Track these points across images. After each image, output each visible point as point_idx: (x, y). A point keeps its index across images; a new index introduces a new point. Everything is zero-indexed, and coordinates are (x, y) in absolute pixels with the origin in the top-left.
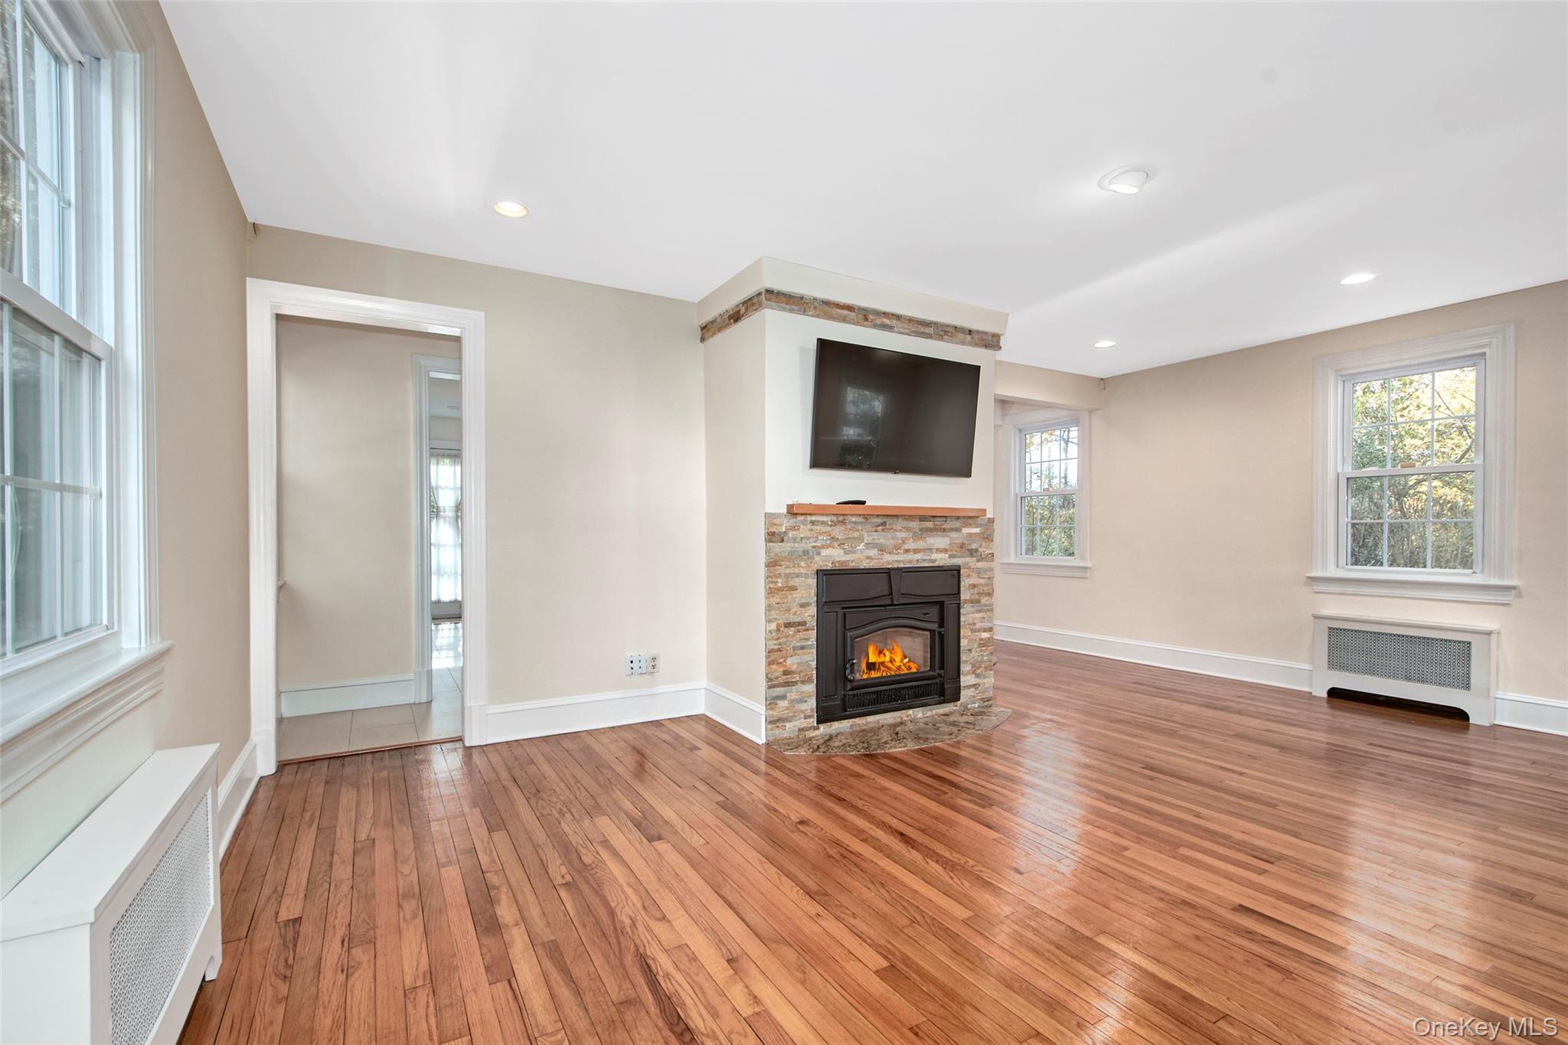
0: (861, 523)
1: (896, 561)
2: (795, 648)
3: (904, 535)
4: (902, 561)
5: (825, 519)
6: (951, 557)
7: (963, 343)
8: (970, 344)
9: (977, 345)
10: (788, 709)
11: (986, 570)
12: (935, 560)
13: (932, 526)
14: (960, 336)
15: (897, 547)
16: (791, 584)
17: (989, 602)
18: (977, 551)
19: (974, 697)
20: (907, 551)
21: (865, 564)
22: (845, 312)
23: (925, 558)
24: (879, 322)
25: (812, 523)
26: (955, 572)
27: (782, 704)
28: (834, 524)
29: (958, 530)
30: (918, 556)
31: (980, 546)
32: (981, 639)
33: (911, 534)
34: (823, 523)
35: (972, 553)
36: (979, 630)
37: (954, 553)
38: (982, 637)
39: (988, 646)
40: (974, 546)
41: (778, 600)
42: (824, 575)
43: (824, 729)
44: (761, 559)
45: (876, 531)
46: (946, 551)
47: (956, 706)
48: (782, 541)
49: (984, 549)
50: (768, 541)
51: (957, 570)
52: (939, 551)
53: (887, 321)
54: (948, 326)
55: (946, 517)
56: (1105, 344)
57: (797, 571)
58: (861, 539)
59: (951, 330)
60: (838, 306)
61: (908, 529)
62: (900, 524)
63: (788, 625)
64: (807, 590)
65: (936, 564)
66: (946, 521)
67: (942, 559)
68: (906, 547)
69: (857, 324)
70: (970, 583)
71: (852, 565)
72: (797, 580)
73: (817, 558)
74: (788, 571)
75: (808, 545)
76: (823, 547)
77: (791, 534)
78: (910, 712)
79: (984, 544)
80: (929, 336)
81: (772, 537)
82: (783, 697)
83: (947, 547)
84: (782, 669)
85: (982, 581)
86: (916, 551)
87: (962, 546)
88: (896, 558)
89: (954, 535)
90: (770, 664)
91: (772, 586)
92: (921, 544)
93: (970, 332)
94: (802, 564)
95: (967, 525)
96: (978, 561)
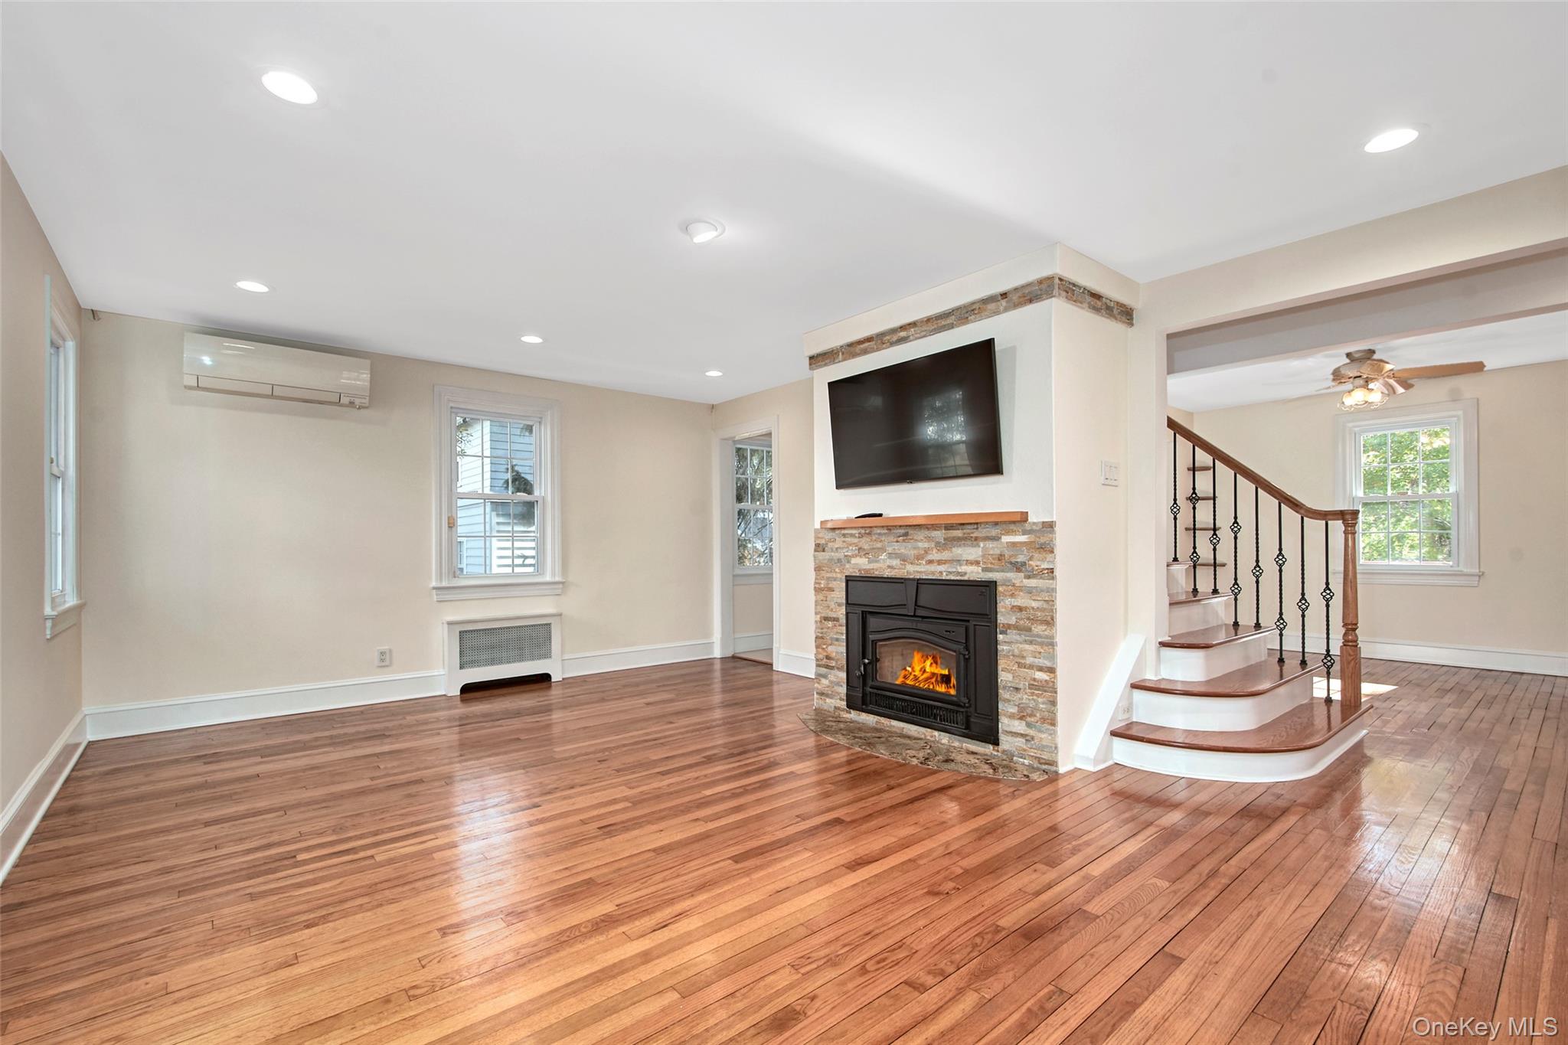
0: (885, 534)
1: (918, 572)
2: (832, 639)
3: (926, 545)
4: (924, 572)
5: (854, 532)
6: (984, 570)
7: (997, 313)
8: (1006, 310)
9: (1016, 306)
10: (828, 687)
11: (1042, 591)
12: (965, 574)
13: (960, 535)
14: (991, 306)
15: (919, 557)
16: (830, 586)
17: (1046, 633)
18: (1024, 564)
19: (1025, 750)
20: (930, 562)
21: (887, 573)
22: (866, 344)
23: (950, 570)
24: (895, 338)
25: (844, 535)
26: (988, 589)
27: (825, 682)
28: (861, 536)
29: (997, 539)
30: (941, 568)
31: (1031, 559)
32: (1034, 680)
33: (933, 546)
34: (852, 535)
35: (1018, 567)
36: (1031, 667)
37: (989, 566)
38: (1036, 677)
39: (1045, 691)
40: (1021, 559)
41: (822, 598)
42: (849, 580)
43: (854, 715)
44: (812, 566)
45: (897, 542)
46: (977, 563)
47: (998, 751)
48: (824, 551)
49: (1038, 563)
50: (815, 551)
51: (991, 586)
52: (969, 563)
53: (903, 334)
54: (973, 303)
55: (977, 524)
57: (834, 575)
58: (883, 550)
59: (976, 306)
60: (860, 342)
61: (929, 539)
62: (921, 535)
63: (826, 619)
64: (840, 595)
65: (966, 578)
66: (977, 528)
67: (974, 573)
68: (930, 557)
69: (878, 350)
70: (1016, 604)
71: (877, 573)
72: (834, 583)
73: (847, 566)
74: (829, 575)
75: (840, 555)
76: (854, 556)
77: (830, 545)
78: (936, 733)
79: (1036, 555)
80: (951, 326)
81: (819, 548)
82: (825, 676)
83: (980, 559)
84: (825, 654)
85: (1034, 604)
86: (940, 562)
87: (1000, 558)
88: (918, 568)
89: (990, 544)
90: (817, 647)
91: (817, 586)
92: (945, 555)
93: (1004, 295)
94: (837, 570)
95: (1008, 533)
96: (1029, 577)
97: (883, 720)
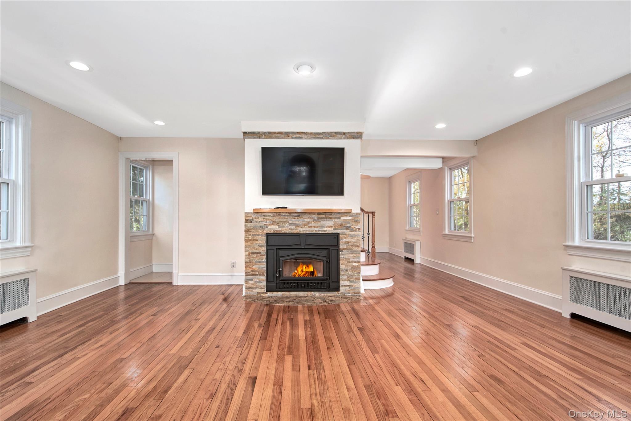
0: (287, 215)
1: (305, 231)
2: (256, 262)
3: (309, 220)
4: (308, 231)
5: (270, 214)
6: (334, 229)
7: (341, 138)
8: (344, 138)
9: (348, 138)
10: (253, 284)
11: (356, 236)
12: (326, 231)
13: (324, 217)
14: (339, 136)
15: (305, 225)
16: (255, 238)
17: (357, 250)
18: (350, 227)
19: (349, 291)
20: (311, 227)
21: (289, 232)
22: (279, 135)
23: (320, 230)
24: (295, 136)
25: (264, 216)
26: (337, 236)
27: (251, 282)
28: (274, 216)
29: (340, 218)
30: (316, 229)
31: (352, 225)
32: (353, 266)
33: (312, 220)
34: (269, 216)
35: (347, 228)
36: (352, 262)
37: (337, 228)
38: (353, 265)
39: (357, 269)
40: (348, 225)
41: (250, 244)
42: (268, 235)
43: (269, 294)
44: (244, 229)
45: (294, 219)
46: (332, 227)
47: (339, 293)
48: (251, 222)
49: (355, 227)
50: (245, 222)
51: (338, 235)
52: (329, 227)
53: (299, 135)
54: (332, 133)
55: (332, 213)
56: (441, 126)
57: (258, 233)
58: (287, 222)
59: (333, 134)
60: (275, 133)
61: (311, 218)
62: (306, 216)
63: (253, 253)
64: (262, 240)
65: (326, 232)
66: (332, 214)
67: (330, 230)
68: (310, 225)
69: (285, 139)
70: (346, 241)
71: (283, 232)
72: (258, 237)
73: (266, 229)
74: (254, 233)
75: (262, 224)
76: (269, 225)
77: (255, 220)
78: (313, 293)
79: (354, 224)
80: (322, 138)
81: (247, 221)
82: (252, 280)
83: (333, 225)
84: (251, 269)
85: (353, 240)
86: (315, 227)
87: (341, 225)
88: (305, 229)
89: (336, 220)
90: (246, 267)
91: (247, 239)
92: (318, 224)
93: (344, 133)
94: (260, 231)
95: (344, 216)
96: (351, 231)
97: (286, 293)
